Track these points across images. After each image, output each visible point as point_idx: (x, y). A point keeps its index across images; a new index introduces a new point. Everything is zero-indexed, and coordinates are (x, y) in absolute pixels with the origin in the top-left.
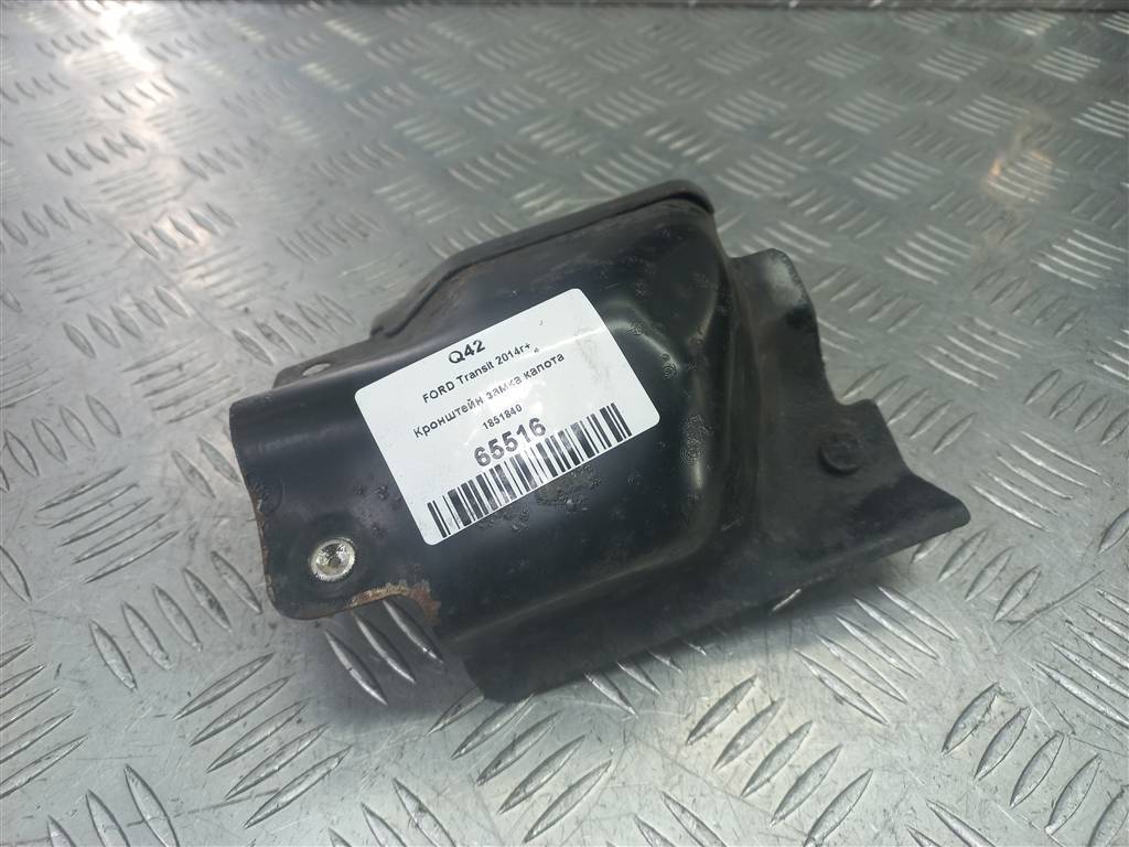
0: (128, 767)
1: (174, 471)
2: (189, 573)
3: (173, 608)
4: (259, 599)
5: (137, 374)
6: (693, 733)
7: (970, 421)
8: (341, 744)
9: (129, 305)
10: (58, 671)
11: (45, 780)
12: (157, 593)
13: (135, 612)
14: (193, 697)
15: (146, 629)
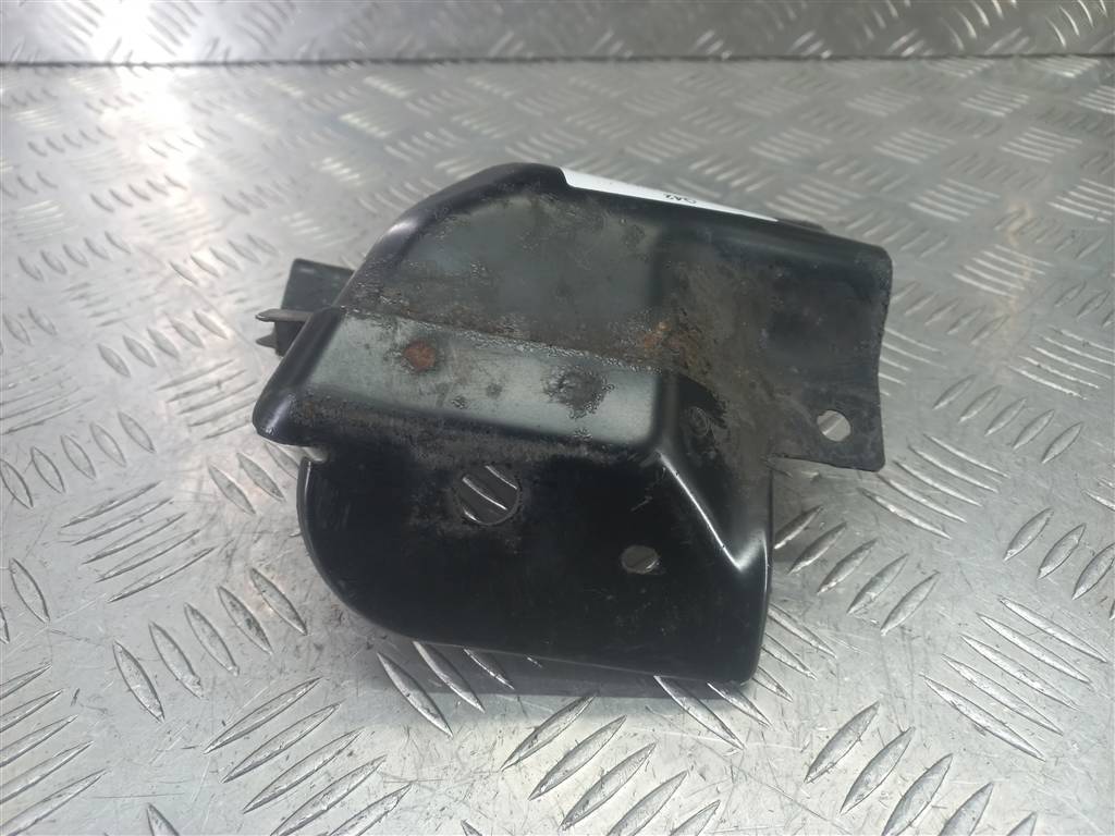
0: (151, 806)
1: (210, 486)
2: (225, 590)
3: (207, 629)
4: (303, 619)
5: (172, 392)
6: (812, 768)
7: (1076, 431)
8: (399, 780)
9: (167, 327)
10: (75, 698)
11: (54, 821)
12: (189, 613)
13: (164, 633)
14: (228, 726)
15: (177, 651)
